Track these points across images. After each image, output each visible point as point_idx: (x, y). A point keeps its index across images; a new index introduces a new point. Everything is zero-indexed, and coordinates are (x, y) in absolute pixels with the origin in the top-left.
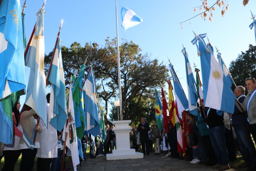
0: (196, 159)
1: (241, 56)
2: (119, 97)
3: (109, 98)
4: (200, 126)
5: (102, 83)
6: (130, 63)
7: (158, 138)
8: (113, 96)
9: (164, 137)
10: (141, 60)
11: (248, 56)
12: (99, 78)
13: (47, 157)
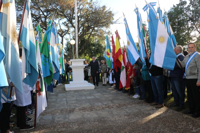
0: (137, 95)
1: (173, 8)
2: (72, 34)
3: (65, 35)
4: (144, 73)
5: (59, 22)
6: (83, 7)
7: (105, 73)
8: (68, 34)
9: (111, 73)
10: (92, 6)
11: (177, 9)
12: (56, 18)
13: (22, 105)
